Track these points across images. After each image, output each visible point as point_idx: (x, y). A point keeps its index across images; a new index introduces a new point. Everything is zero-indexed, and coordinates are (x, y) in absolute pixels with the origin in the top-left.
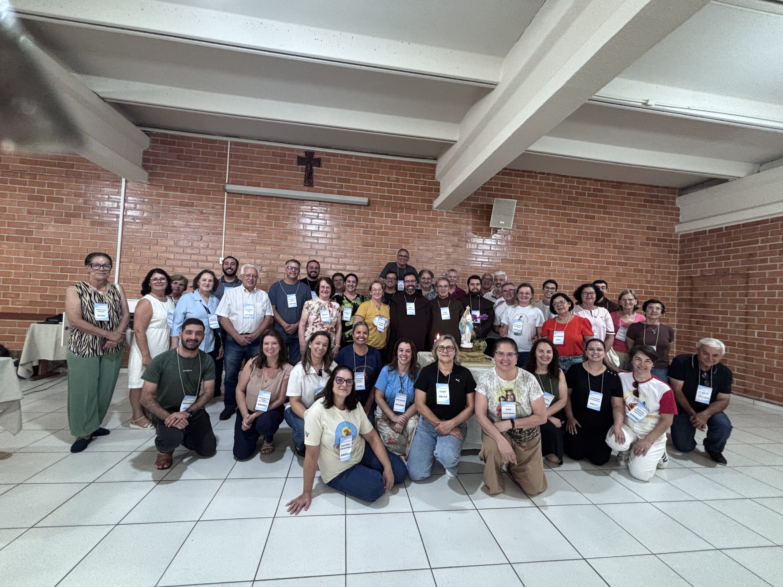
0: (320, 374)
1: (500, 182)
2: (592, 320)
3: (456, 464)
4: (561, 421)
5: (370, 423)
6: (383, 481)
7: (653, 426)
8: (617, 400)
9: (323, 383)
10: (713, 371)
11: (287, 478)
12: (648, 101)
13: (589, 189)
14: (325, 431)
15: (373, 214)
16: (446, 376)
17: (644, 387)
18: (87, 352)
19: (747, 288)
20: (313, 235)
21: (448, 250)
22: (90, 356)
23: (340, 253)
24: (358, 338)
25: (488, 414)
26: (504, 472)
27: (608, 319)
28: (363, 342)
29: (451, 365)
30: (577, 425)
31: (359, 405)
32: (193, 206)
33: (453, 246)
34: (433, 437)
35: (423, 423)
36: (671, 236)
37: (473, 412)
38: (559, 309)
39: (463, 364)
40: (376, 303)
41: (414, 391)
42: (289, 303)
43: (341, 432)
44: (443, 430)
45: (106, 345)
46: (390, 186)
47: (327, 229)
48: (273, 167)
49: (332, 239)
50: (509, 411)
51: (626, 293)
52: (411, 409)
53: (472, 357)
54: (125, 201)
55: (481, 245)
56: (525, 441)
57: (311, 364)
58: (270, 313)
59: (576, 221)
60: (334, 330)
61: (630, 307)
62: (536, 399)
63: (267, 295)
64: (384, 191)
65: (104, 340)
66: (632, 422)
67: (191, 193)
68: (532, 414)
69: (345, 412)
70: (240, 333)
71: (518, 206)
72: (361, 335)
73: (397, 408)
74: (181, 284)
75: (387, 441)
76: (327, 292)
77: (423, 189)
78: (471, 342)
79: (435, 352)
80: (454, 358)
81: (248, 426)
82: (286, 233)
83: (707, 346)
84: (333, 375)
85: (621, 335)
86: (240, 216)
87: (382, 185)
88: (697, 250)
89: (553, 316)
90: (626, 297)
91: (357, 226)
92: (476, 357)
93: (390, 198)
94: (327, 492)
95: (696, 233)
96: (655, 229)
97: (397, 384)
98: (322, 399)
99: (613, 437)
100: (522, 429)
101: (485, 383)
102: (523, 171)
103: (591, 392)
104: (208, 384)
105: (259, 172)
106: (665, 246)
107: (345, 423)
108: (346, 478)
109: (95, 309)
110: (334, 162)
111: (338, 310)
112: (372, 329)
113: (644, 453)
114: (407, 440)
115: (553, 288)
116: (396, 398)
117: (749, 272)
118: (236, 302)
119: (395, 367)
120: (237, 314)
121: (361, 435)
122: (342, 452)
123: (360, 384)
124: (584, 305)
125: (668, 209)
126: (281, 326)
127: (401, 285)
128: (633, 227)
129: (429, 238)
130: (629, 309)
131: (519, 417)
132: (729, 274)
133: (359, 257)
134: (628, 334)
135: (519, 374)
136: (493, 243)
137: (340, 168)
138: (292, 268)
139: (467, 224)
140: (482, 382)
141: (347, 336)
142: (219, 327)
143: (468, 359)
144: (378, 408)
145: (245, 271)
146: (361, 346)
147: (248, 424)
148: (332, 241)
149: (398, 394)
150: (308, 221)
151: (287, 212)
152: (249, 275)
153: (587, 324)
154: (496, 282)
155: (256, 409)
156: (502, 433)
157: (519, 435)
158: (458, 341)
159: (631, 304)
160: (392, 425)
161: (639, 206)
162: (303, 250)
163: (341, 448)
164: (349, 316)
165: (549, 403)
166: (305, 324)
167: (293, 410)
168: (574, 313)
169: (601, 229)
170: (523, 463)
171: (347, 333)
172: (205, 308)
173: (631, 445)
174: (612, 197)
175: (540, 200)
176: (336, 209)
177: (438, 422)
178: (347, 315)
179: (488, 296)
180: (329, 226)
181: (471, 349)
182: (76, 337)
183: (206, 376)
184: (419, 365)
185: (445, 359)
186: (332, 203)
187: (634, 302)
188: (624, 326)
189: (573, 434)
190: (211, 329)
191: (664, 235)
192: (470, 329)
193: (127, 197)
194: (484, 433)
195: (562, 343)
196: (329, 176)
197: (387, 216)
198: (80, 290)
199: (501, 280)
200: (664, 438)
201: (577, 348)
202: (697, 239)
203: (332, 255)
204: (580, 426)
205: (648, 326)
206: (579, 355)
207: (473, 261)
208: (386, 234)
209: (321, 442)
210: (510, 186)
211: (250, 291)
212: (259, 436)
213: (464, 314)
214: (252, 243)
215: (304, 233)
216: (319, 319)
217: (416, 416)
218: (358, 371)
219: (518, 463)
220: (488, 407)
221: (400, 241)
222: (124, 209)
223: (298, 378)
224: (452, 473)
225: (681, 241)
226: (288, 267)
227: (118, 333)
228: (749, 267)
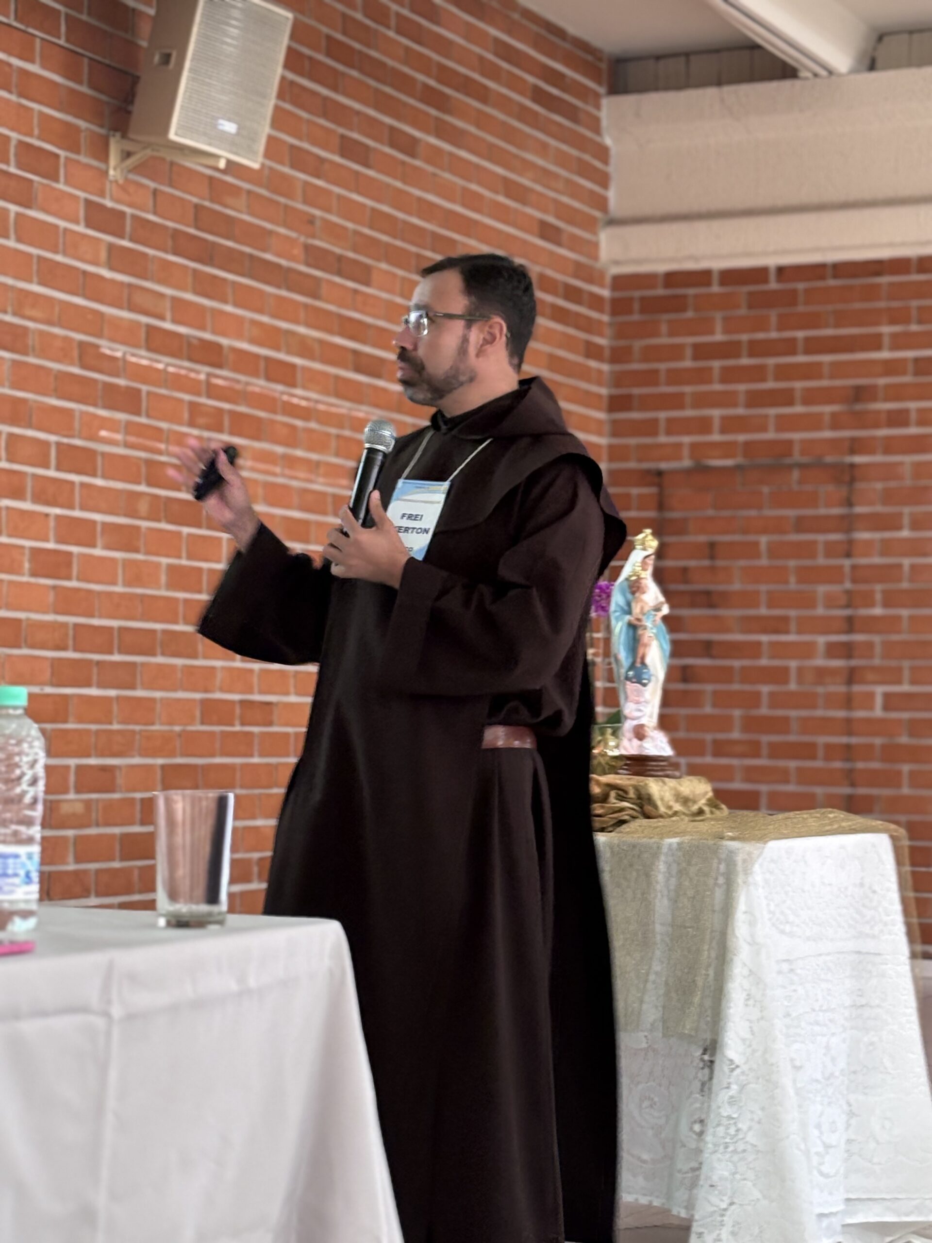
19: (848, 523)
36: (590, 275)
88: (676, 352)
106: (578, 322)
117: (858, 459)
132: (790, 467)
202: (676, 304)
228: (853, 440)
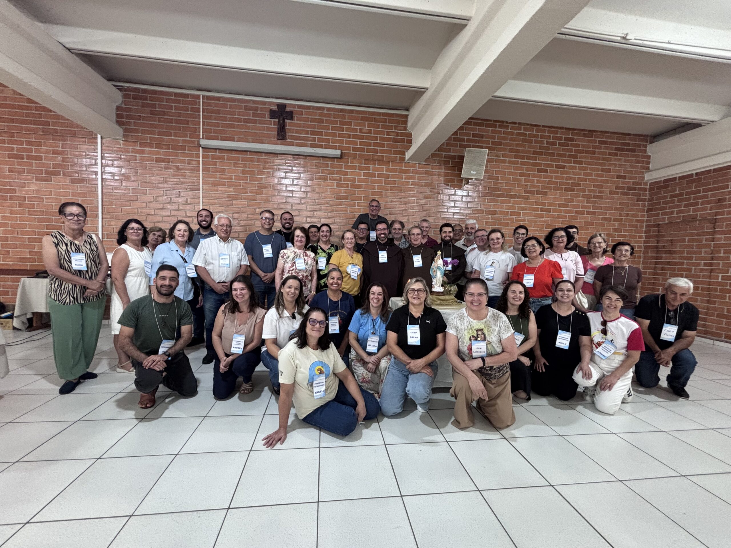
0: (294, 317)
1: (472, 132)
2: (562, 263)
3: (428, 399)
4: (530, 360)
5: (343, 363)
6: (356, 416)
7: (620, 363)
8: (585, 339)
9: (296, 325)
10: (680, 310)
11: (264, 415)
12: (627, 34)
13: (560, 139)
14: (298, 369)
15: (346, 167)
16: (416, 317)
17: (612, 326)
18: (68, 300)
19: (714, 233)
20: (288, 189)
21: (421, 201)
22: (71, 304)
23: (315, 207)
24: (332, 284)
25: (459, 353)
26: (474, 407)
27: (578, 262)
28: (337, 288)
29: (422, 307)
30: (544, 364)
31: (332, 345)
32: (169, 162)
33: (425, 197)
34: (404, 375)
35: (395, 363)
36: (640, 184)
37: (444, 350)
38: (529, 252)
39: (433, 307)
40: (349, 252)
41: (386, 333)
42: (264, 253)
43: (314, 370)
44: (414, 368)
45: (86, 293)
46: (362, 137)
47: (301, 182)
48: (246, 121)
49: (306, 192)
50: (480, 350)
51: (596, 236)
52: (384, 350)
53: (443, 300)
54: (102, 158)
55: (453, 197)
56: (495, 378)
57: (284, 307)
58: (245, 262)
59: (546, 171)
60: (310, 278)
61: (599, 250)
62: (506, 337)
63: (242, 245)
64: (355, 143)
65: (84, 288)
66: (599, 359)
67: (166, 149)
68: (503, 351)
69: (318, 352)
70: (217, 282)
71: (489, 157)
72: (335, 281)
73: (369, 349)
74: (159, 236)
75: (361, 380)
76: (301, 242)
77: (395, 140)
78: (442, 286)
79: (406, 295)
80: (425, 301)
81: (225, 369)
82: (261, 187)
83: (675, 286)
84: (306, 317)
85: (589, 278)
86: (216, 171)
87: (354, 137)
88: (666, 197)
89: (524, 259)
90: (595, 240)
91: (330, 179)
92: (447, 300)
93: (363, 150)
94: (303, 428)
95: (665, 181)
96: (624, 177)
97: (369, 326)
98: (295, 340)
99: (580, 374)
100: (492, 367)
101: (455, 323)
102: (495, 121)
103: (560, 331)
104: (186, 329)
105: (233, 126)
106: (634, 194)
107: (318, 362)
108: (321, 414)
109: (72, 258)
110: (306, 114)
111: (313, 259)
112: (346, 276)
113: (610, 388)
114: (380, 379)
115: (523, 234)
116: (369, 339)
117: (717, 217)
118: (211, 252)
119: (367, 310)
120: (213, 263)
121: (335, 374)
122: (315, 390)
123: (334, 327)
124: (554, 248)
125: (638, 156)
126: (258, 275)
127: (373, 235)
128: (602, 176)
129: (401, 190)
130: (599, 252)
131: (490, 355)
133: (333, 210)
134: (596, 277)
135: (489, 313)
136: (465, 193)
137: (313, 120)
138: (266, 218)
139: (439, 175)
140: (452, 322)
141: (323, 284)
142: (196, 276)
143: (439, 302)
144: (352, 350)
145: (219, 221)
146: (335, 291)
147: (225, 367)
148: (307, 195)
149: (370, 335)
150: (282, 174)
151: (261, 166)
152: (223, 225)
153: (557, 267)
154: (466, 231)
155: (231, 352)
156: (473, 371)
157: (490, 372)
158: (430, 284)
159: (600, 247)
160: (365, 365)
161: (610, 154)
162: (279, 204)
163: (314, 385)
164: (324, 265)
165: (519, 343)
166: (281, 272)
167: (270, 352)
168: (545, 257)
169: (571, 178)
170: (493, 399)
171: (322, 281)
172: (182, 257)
173: (598, 382)
174: (584, 146)
175: (511, 151)
176: (309, 161)
177: (409, 361)
178: (322, 264)
179: (459, 244)
180: (303, 179)
181: (442, 292)
182: (56, 285)
183: (182, 321)
184: (391, 308)
185: (416, 302)
186: (305, 156)
187: (604, 245)
188: (593, 269)
189: (541, 371)
190: (189, 278)
191: (634, 183)
192: (441, 273)
193: (104, 154)
194: (455, 371)
195: (532, 286)
196: (302, 129)
197: (360, 168)
198: (55, 239)
199: (472, 228)
200: (631, 374)
201: (547, 290)
202: (667, 186)
203: (307, 208)
204: (547, 364)
205: (616, 268)
206: (549, 297)
207: (445, 212)
208: (359, 187)
209: (295, 380)
210: (482, 136)
211: (224, 241)
212: (238, 377)
213: (436, 259)
214: (228, 197)
215: (279, 187)
216: (294, 267)
217: (389, 357)
218: (332, 315)
219: (489, 398)
220: (459, 347)
221: (373, 193)
222: (102, 166)
223: (272, 320)
224: (423, 408)
225: (650, 190)
226: (262, 218)
227: (98, 282)
228: (716, 212)
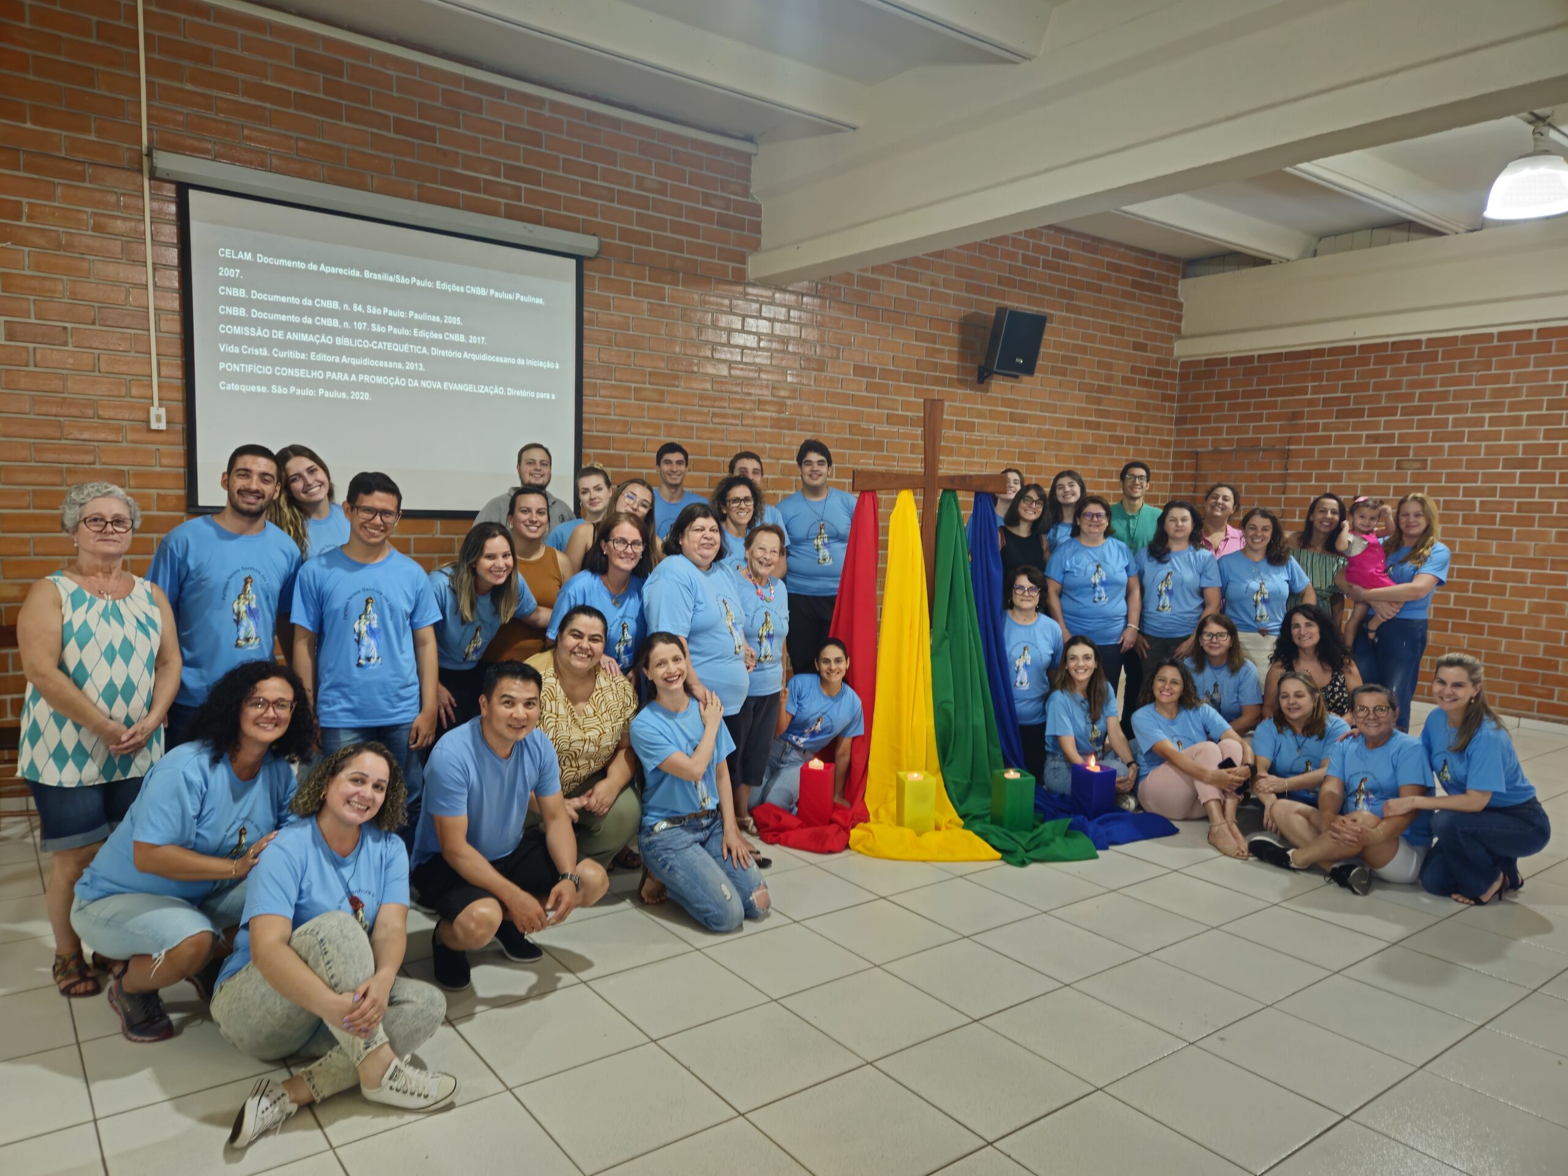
36: (1167, 363)
46: (643, 203)
64: (627, 217)
87: (624, 198)
93: (646, 239)
95: (1209, 362)
117: (1291, 447)
125: (1165, 303)
128: (1112, 342)
132: (1258, 451)
161: (1124, 294)
174: (1084, 272)
191: (1158, 362)
197: (640, 291)
202: (1210, 374)
225: (1184, 376)
228: (1290, 438)
